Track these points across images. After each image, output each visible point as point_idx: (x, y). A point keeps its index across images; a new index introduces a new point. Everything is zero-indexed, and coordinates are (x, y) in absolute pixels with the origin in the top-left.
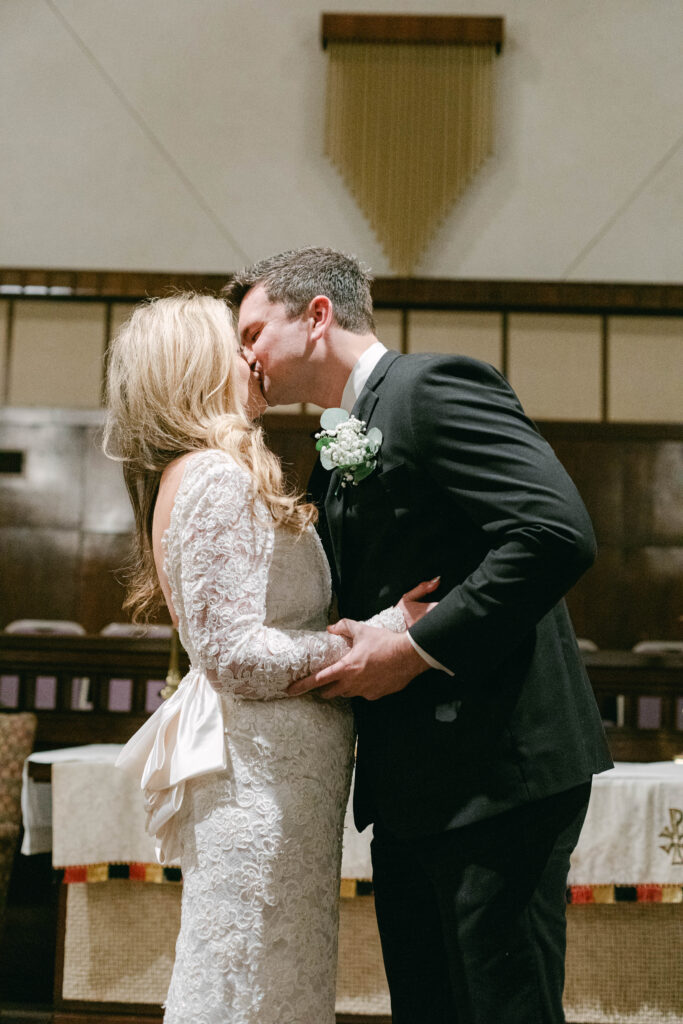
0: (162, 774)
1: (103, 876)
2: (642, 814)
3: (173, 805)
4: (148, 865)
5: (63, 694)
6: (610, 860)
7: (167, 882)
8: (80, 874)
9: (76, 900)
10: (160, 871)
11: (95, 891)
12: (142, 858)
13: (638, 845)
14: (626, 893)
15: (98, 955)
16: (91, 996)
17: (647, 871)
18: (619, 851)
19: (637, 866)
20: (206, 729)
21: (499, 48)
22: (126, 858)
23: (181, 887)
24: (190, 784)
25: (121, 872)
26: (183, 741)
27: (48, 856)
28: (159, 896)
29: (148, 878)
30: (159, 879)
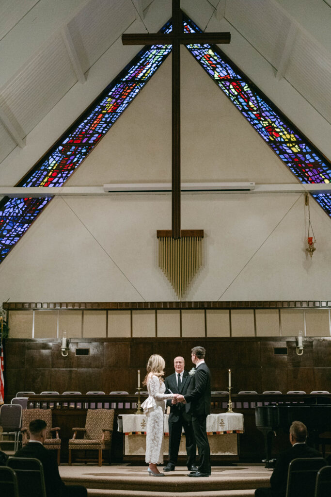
0: (146, 407)
1: (131, 434)
2: (217, 420)
3: (147, 411)
4: (138, 432)
5: (117, 405)
6: (212, 428)
7: (142, 434)
8: (127, 434)
9: (126, 437)
10: (141, 432)
11: (130, 437)
13: (216, 425)
14: (214, 433)
15: (130, 448)
16: (130, 454)
17: (218, 430)
18: (213, 426)
19: (216, 429)
20: (151, 403)
21: (203, 237)
22: (135, 431)
23: (145, 435)
24: (149, 409)
25: (134, 433)
26: (148, 404)
27: (122, 431)
28: (140, 437)
29: (138, 434)
30: (140, 434)
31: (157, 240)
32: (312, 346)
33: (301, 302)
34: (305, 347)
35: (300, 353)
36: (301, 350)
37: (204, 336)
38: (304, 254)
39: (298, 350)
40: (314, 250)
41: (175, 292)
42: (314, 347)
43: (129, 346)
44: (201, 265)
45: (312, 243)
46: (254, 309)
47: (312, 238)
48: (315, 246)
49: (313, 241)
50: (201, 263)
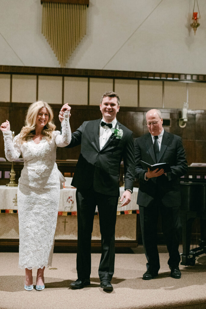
4: (9, 210)
7: (14, 213)
10: (12, 211)
12: (8, 208)
21: (88, 6)
22: (5, 208)
23: (18, 214)
25: (4, 211)
28: (12, 217)
29: (10, 212)
30: (12, 212)
31: (41, 6)
32: (195, 118)
33: (186, 75)
34: (189, 119)
35: (183, 125)
36: (184, 123)
37: (86, 104)
38: (187, 30)
39: (182, 122)
40: (198, 25)
41: (58, 60)
42: (197, 120)
43: (8, 111)
44: (85, 34)
45: (197, 18)
46: (139, 79)
47: (197, 13)
48: (199, 21)
49: (198, 16)
50: (85, 32)
